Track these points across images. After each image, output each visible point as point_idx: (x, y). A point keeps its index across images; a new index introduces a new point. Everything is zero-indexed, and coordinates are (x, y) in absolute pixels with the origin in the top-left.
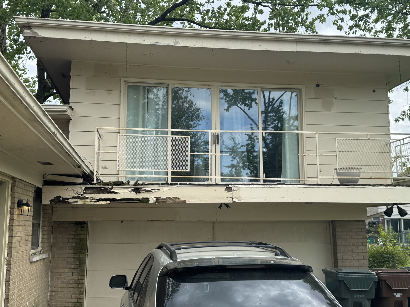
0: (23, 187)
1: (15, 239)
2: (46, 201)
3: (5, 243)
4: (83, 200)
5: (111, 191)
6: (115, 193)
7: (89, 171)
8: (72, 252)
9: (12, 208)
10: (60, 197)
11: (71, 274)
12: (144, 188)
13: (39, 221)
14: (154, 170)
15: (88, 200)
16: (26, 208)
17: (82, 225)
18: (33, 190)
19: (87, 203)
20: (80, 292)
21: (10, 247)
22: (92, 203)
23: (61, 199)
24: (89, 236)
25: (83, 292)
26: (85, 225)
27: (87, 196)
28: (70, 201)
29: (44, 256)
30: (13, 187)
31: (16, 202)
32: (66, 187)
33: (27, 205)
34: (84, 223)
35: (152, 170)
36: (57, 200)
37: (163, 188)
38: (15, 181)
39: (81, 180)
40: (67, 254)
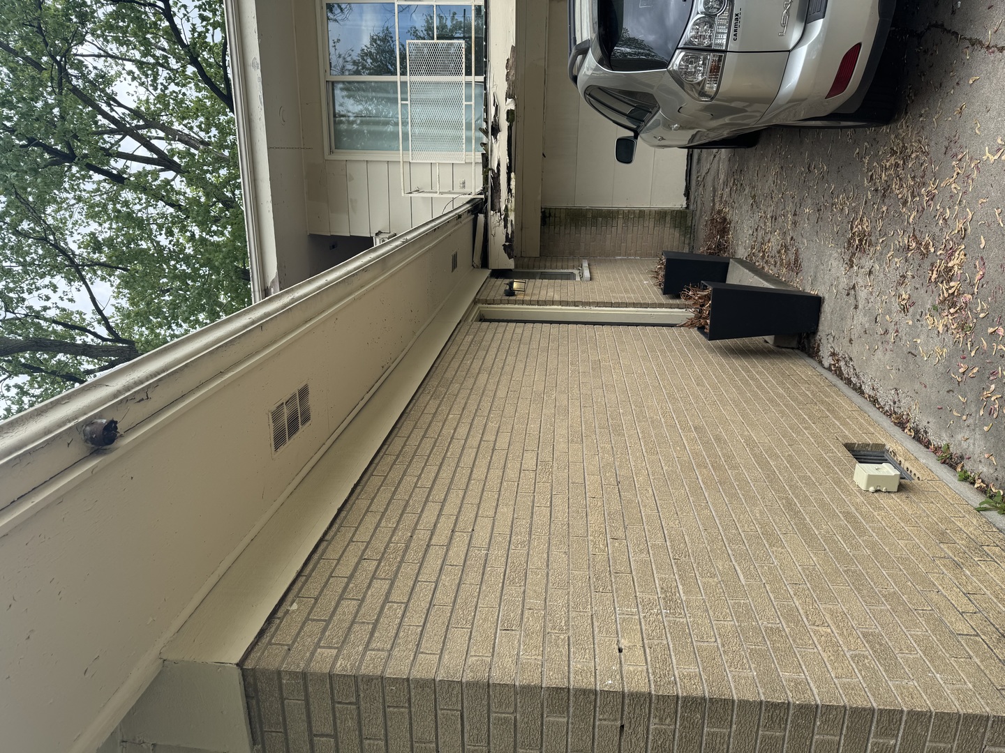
0: (489, 291)
1: (557, 298)
2: (510, 264)
3: (561, 309)
4: (509, 213)
5: (496, 171)
6: (499, 165)
7: (468, 205)
8: (583, 228)
9: (515, 302)
10: (504, 245)
11: (614, 229)
12: (491, 119)
13: (537, 273)
14: (464, 103)
15: (509, 206)
16: (515, 285)
17: (547, 217)
18: (493, 280)
19: (513, 207)
20: (641, 214)
21: (567, 303)
22: (513, 200)
23: (507, 244)
24: (564, 205)
25: (640, 211)
26: (547, 211)
27: (503, 208)
28: (510, 232)
29: (585, 264)
30: (486, 302)
31: (507, 298)
32: (490, 237)
33: (511, 284)
34: (543, 213)
35: (464, 106)
36: (508, 249)
37: (491, 86)
38: (479, 300)
39: (481, 217)
40: (586, 235)
